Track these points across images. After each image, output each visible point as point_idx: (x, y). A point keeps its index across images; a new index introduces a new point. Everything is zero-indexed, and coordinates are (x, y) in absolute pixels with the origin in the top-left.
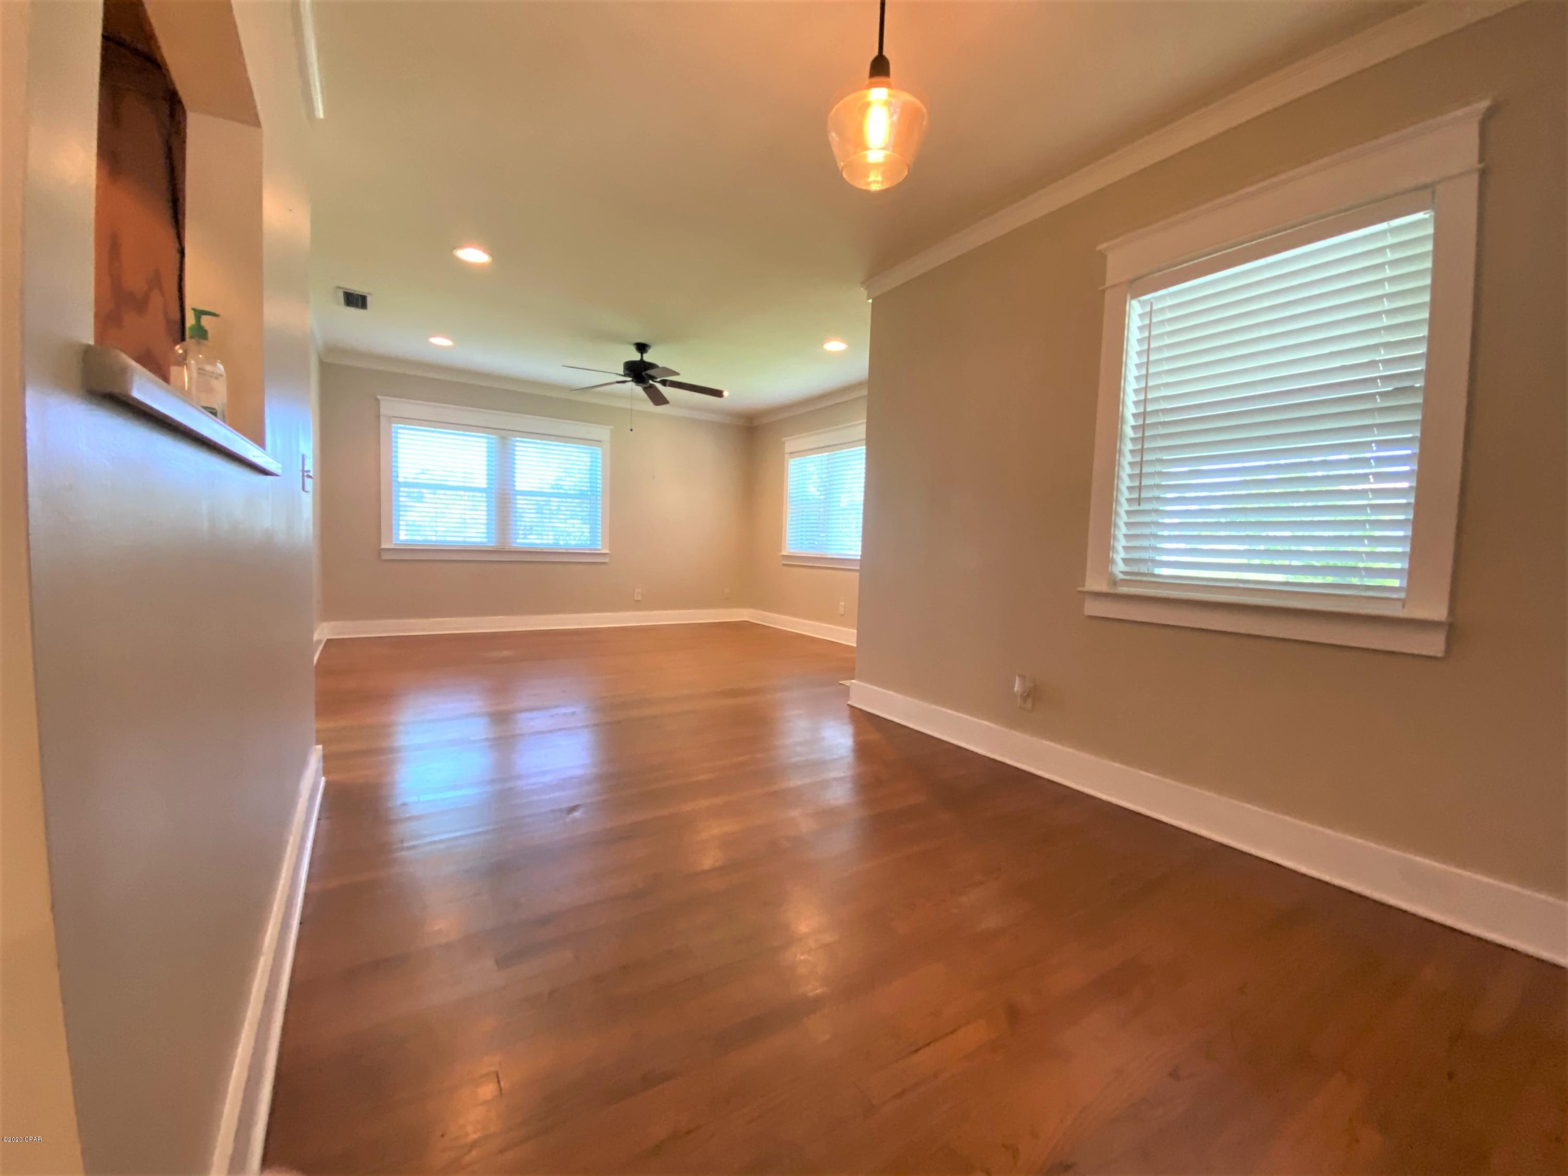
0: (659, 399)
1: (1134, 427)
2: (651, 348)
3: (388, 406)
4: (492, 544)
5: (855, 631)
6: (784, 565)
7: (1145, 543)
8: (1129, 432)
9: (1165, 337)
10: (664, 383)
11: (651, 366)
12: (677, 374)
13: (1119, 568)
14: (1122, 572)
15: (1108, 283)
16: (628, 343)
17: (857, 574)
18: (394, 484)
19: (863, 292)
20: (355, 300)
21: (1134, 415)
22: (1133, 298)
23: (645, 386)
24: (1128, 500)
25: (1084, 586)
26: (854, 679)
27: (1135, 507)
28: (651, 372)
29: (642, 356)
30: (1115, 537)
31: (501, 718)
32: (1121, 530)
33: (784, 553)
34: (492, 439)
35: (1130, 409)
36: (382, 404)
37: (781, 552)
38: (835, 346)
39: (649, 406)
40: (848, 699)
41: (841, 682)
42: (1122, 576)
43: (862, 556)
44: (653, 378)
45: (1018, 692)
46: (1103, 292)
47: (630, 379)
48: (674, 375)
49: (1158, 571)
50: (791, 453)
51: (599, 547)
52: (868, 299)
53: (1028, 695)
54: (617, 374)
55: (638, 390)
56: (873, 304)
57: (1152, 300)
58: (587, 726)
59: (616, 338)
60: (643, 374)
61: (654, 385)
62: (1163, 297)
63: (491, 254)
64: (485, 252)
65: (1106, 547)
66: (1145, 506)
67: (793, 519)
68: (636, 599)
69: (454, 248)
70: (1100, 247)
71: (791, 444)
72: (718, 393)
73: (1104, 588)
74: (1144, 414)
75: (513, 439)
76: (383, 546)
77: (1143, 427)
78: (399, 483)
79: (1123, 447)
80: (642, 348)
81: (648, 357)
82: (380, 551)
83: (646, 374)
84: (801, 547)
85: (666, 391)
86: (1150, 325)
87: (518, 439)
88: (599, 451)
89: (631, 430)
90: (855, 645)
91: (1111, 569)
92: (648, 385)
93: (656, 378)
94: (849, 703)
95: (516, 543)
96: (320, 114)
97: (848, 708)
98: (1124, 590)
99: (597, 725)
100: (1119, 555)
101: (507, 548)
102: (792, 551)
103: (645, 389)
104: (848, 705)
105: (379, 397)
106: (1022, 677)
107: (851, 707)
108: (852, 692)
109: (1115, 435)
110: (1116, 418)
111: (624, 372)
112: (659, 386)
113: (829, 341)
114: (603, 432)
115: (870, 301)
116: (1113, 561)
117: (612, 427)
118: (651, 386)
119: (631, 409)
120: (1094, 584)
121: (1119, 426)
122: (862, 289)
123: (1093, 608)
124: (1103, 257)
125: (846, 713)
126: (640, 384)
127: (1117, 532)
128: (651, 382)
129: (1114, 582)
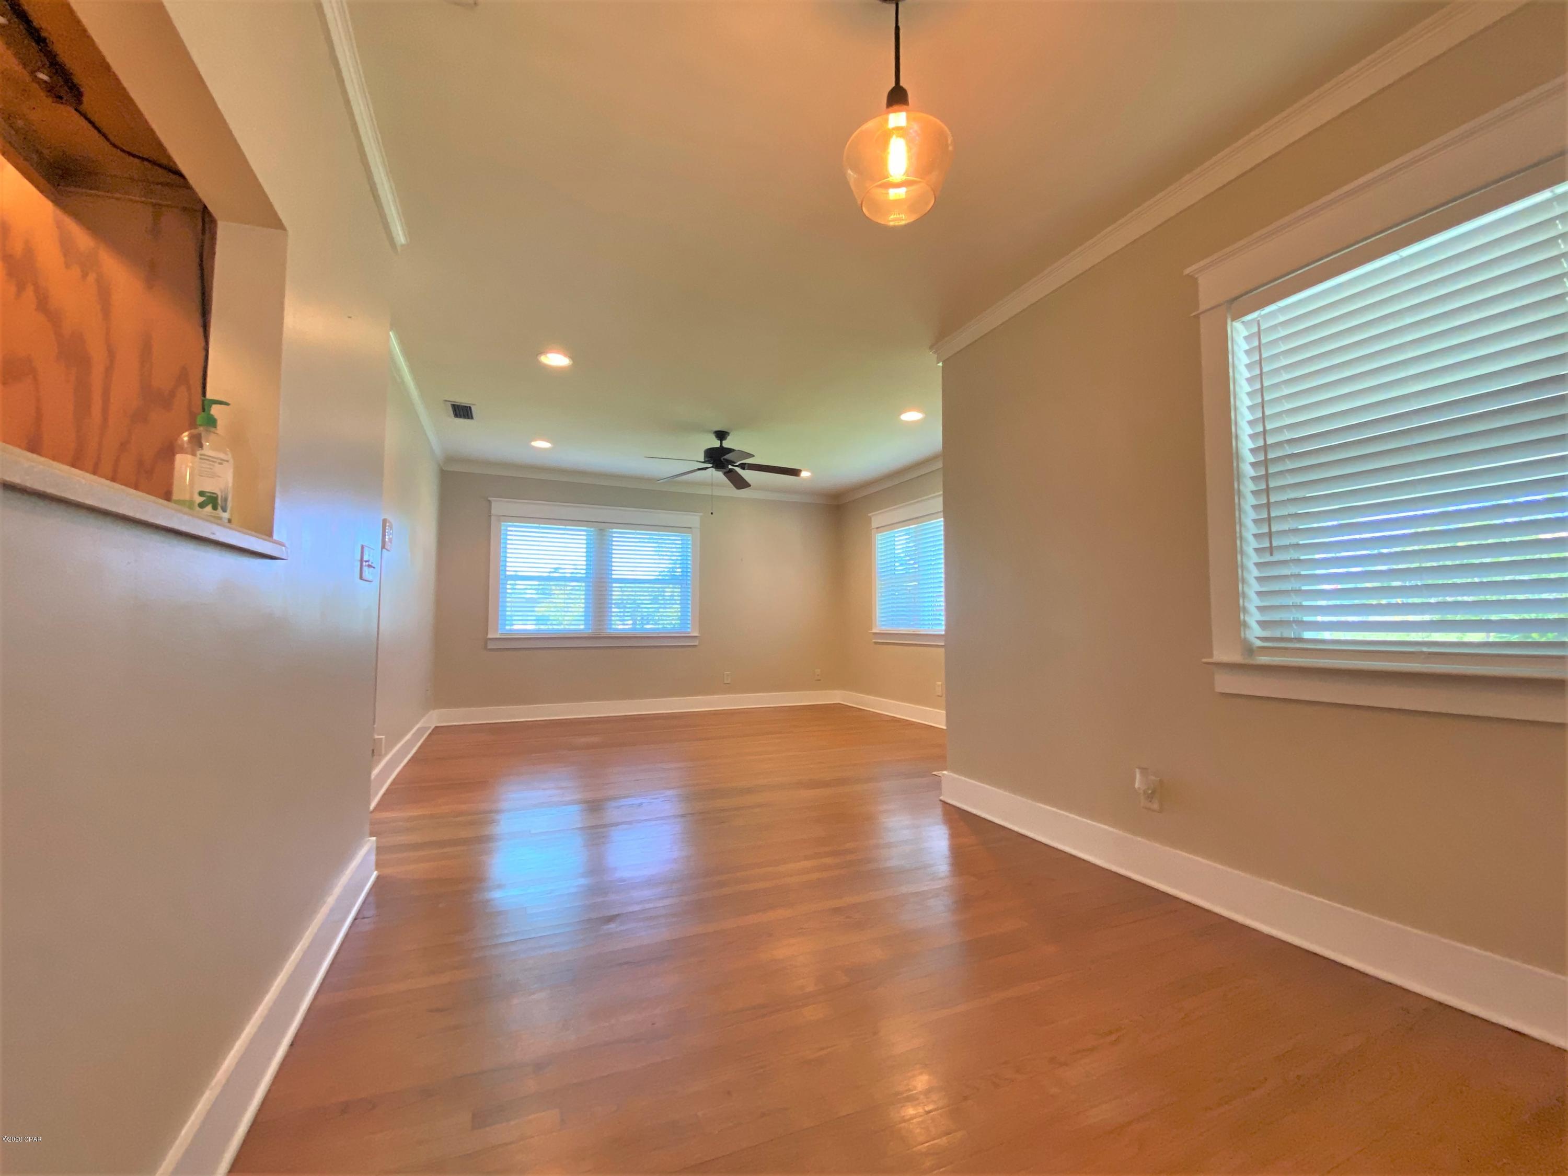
0: (741, 483)
1: (1253, 465)
2: (730, 434)
3: (498, 506)
4: (589, 632)
5: (945, 712)
6: (876, 643)
7: (1289, 601)
8: (1248, 471)
9: (1281, 357)
10: (743, 466)
11: (730, 451)
12: (752, 456)
13: (1254, 633)
14: (1258, 638)
15: (1202, 307)
16: (708, 431)
17: (943, 650)
18: (502, 577)
19: (931, 356)
20: (462, 411)
21: (1252, 451)
22: (1233, 320)
23: (725, 470)
24: (1257, 550)
25: (1211, 656)
26: (945, 770)
27: (1268, 558)
28: (729, 457)
29: (721, 443)
30: (1244, 595)
31: (594, 806)
32: (1251, 588)
33: (874, 631)
34: (591, 531)
35: (1246, 443)
36: (493, 505)
37: (872, 630)
38: (911, 416)
39: (731, 491)
40: (941, 794)
41: (933, 773)
42: (1259, 643)
43: (946, 631)
44: (732, 463)
45: (1139, 788)
46: (1197, 317)
47: (711, 465)
48: (750, 457)
49: (1308, 635)
50: (877, 528)
51: (689, 630)
52: (938, 363)
53: (1153, 792)
54: (697, 461)
55: (718, 475)
56: (943, 367)
57: (1259, 319)
58: (675, 816)
59: (696, 428)
60: (722, 459)
61: (733, 469)
62: (1272, 314)
63: (571, 357)
64: (565, 355)
65: (1235, 608)
66: (1277, 557)
67: (883, 595)
68: (726, 682)
69: (537, 355)
70: (1187, 271)
71: (877, 519)
72: (794, 472)
73: (1235, 657)
74: (1265, 448)
75: (610, 530)
76: (490, 636)
77: (1266, 463)
78: (506, 576)
79: (1242, 488)
80: (721, 435)
81: (726, 444)
82: (487, 640)
83: (724, 459)
84: (892, 623)
85: (746, 474)
86: (1259, 347)
87: (614, 530)
88: (689, 537)
89: (712, 513)
90: (945, 728)
91: (1245, 634)
92: (727, 470)
93: (735, 463)
94: (942, 798)
95: (611, 628)
96: (400, 236)
97: (940, 805)
98: (1263, 660)
99: (683, 816)
100: (1253, 617)
101: (603, 635)
102: (884, 628)
103: (725, 474)
104: (941, 800)
105: (489, 499)
106: (1144, 770)
107: (945, 803)
108: (944, 785)
109: (1230, 474)
110: (1229, 456)
111: (704, 459)
112: (738, 470)
113: (905, 412)
114: (694, 519)
115: (940, 364)
116: (1245, 625)
117: (701, 514)
118: (731, 470)
119: (712, 495)
120: (1221, 655)
121: (1235, 464)
122: (931, 353)
123: (1225, 683)
124: (1193, 281)
125: (939, 811)
126: (721, 469)
127: (1246, 589)
128: (730, 467)
129: (1250, 650)
